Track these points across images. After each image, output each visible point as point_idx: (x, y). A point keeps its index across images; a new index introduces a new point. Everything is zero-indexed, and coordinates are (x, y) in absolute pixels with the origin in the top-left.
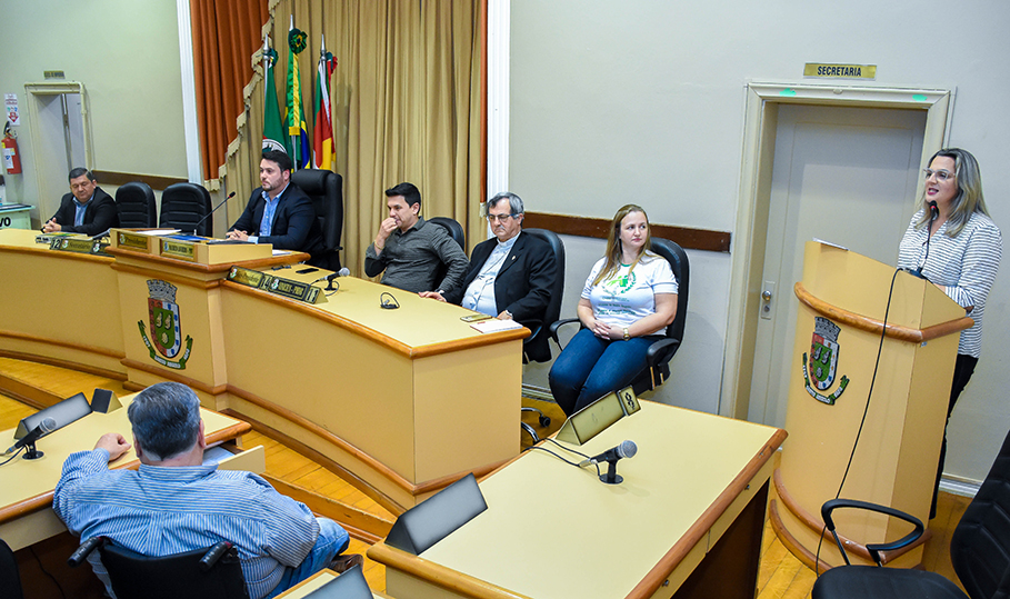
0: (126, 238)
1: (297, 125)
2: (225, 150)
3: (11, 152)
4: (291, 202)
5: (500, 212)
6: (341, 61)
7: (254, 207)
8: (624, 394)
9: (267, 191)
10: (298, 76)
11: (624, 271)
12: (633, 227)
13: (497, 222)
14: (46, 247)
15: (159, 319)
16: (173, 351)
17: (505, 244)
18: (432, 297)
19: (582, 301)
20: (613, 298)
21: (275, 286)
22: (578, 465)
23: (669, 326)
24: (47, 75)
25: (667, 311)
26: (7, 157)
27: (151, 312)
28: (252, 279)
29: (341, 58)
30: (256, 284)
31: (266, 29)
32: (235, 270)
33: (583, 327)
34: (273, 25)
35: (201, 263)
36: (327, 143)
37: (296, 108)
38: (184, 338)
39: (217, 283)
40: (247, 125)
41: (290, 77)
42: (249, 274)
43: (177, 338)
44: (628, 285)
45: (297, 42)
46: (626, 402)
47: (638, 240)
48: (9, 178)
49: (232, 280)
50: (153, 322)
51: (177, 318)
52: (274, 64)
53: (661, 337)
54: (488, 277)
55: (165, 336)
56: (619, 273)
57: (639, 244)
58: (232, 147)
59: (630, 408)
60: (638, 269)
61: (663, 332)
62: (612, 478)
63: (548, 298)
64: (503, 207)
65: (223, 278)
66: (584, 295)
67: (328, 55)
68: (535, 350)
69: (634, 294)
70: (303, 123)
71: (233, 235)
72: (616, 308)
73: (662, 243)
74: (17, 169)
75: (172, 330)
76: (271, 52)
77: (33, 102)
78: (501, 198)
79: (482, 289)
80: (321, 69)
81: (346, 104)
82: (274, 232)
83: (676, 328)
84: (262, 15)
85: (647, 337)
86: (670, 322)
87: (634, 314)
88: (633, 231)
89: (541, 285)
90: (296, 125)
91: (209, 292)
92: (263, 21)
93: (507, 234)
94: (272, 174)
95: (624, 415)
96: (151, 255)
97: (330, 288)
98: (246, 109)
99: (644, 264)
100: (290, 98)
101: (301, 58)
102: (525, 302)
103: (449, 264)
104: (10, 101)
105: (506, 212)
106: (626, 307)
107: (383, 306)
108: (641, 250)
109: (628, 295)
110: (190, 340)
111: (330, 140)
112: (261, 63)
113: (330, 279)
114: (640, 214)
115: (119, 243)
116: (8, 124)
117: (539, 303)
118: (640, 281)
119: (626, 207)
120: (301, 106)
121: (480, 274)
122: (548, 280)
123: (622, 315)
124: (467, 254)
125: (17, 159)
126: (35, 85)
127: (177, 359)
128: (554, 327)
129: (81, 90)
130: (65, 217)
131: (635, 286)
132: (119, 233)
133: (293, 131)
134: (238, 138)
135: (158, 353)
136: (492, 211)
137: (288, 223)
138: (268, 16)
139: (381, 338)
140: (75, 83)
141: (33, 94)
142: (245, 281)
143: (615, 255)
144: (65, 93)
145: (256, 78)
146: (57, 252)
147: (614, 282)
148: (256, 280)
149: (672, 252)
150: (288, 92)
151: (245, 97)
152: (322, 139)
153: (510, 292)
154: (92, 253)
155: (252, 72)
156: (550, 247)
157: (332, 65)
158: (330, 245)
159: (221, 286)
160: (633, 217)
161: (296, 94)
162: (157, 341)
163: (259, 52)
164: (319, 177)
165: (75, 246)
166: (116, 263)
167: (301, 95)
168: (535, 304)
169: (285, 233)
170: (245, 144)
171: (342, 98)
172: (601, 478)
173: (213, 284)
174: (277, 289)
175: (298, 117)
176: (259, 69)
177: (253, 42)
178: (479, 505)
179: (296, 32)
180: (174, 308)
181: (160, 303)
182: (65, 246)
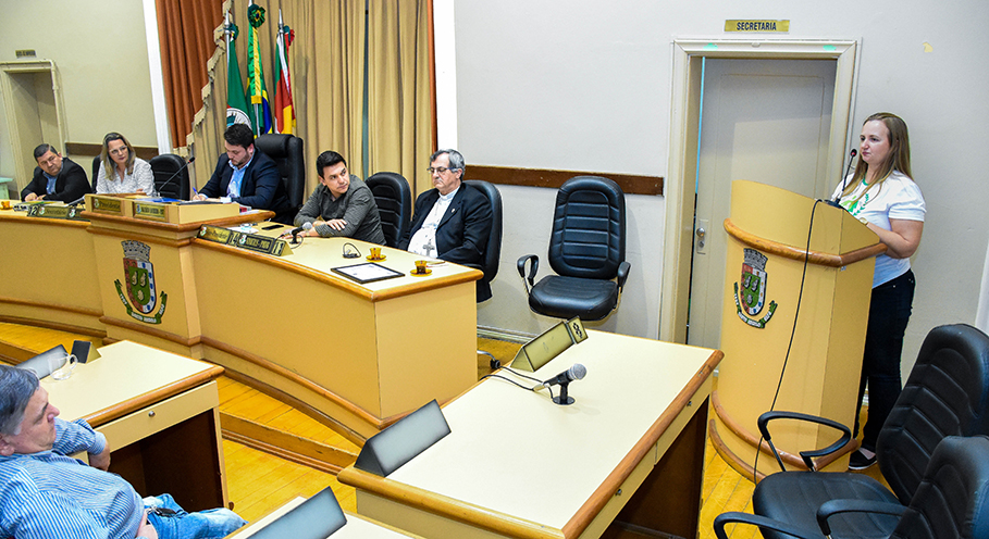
0: (100, 203)
1: (258, 93)
2: (192, 120)
5: (438, 165)
6: (298, 34)
8: (572, 324)
10: (258, 48)
14: (23, 214)
15: (134, 277)
16: (149, 307)
17: (446, 196)
21: (243, 241)
22: (533, 390)
24: (19, 54)
27: (126, 272)
28: (221, 236)
29: (298, 31)
30: (225, 240)
31: (226, 6)
32: (205, 229)
34: (232, 1)
35: (173, 223)
36: (287, 111)
37: (257, 78)
38: (159, 294)
39: (188, 241)
40: (212, 96)
41: (250, 50)
42: (218, 231)
43: (152, 294)
45: (256, 16)
46: (574, 331)
49: (203, 238)
50: (129, 281)
51: (152, 275)
52: (235, 38)
55: (140, 292)
58: (198, 117)
59: (578, 338)
62: (564, 400)
64: (442, 161)
65: (195, 236)
67: (285, 28)
70: (264, 92)
75: (146, 287)
76: (232, 26)
77: (6, 80)
78: (441, 153)
80: (279, 41)
81: (304, 74)
90: (258, 95)
91: (181, 250)
95: (573, 344)
96: (124, 218)
97: (295, 242)
98: (210, 81)
100: (251, 69)
101: (260, 31)
105: (445, 165)
107: (345, 256)
110: (164, 296)
111: (290, 107)
112: (223, 38)
115: (93, 207)
120: (262, 77)
126: (8, 64)
127: (153, 314)
129: (53, 67)
132: (93, 198)
133: (256, 99)
134: (204, 108)
135: (135, 310)
136: (434, 165)
140: (47, 60)
141: (6, 72)
142: (214, 238)
145: (219, 52)
146: (33, 218)
148: (224, 237)
150: (249, 63)
151: (209, 70)
152: (283, 107)
154: (68, 218)
155: (215, 46)
157: (289, 37)
159: (192, 244)
161: (257, 65)
162: (133, 299)
163: (221, 27)
164: (281, 141)
165: (52, 212)
166: (91, 227)
167: (261, 66)
170: (210, 114)
171: (300, 69)
172: (554, 400)
173: (184, 242)
174: (245, 244)
175: (260, 87)
176: (221, 43)
177: (215, 18)
178: (443, 430)
179: (254, 7)
180: (148, 267)
181: (135, 262)
182: (42, 213)
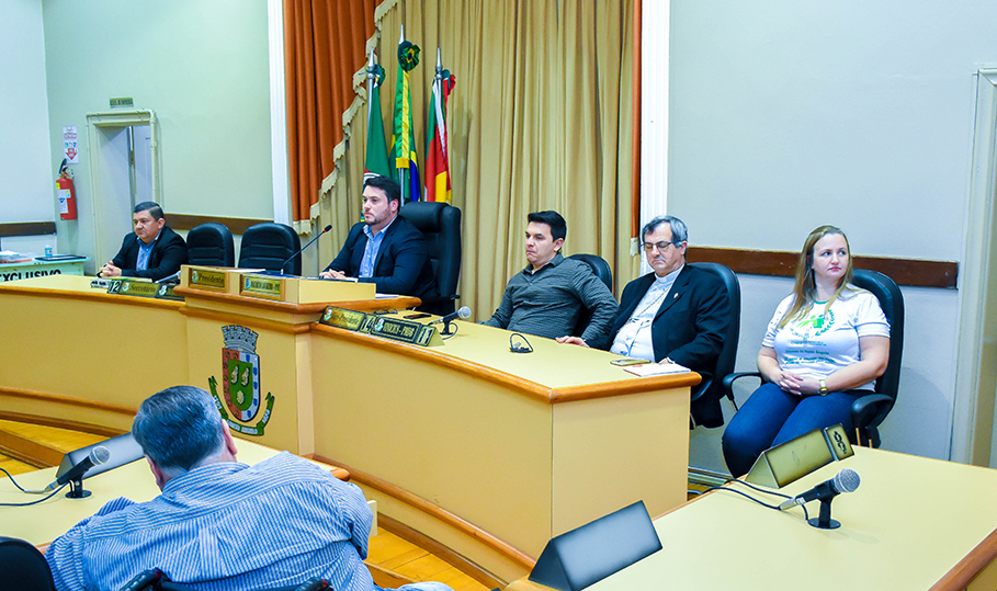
0: (200, 275)
1: (405, 155)
2: (319, 186)
3: (66, 193)
4: (398, 237)
5: (658, 239)
6: (459, 81)
7: (353, 245)
8: (832, 433)
9: (370, 224)
10: (409, 97)
11: (817, 310)
12: (829, 252)
13: (655, 251)
14: (103, 291)
15: (234, 373)
16: (249, 412)
17: (664, 279)
18: (572, 342)
19: (763, 350)
20: (805, 342)
21: (379, 327)
22: (779, 508)
23: (879, 379)
24: (113, 103)
25: (876, 358)
26: (62, 200)
27: (225, 366)
28: (351, 320)
29: (460, 76)
30: (356, 326)
31: (371, 44)
32: (330, 311)
33: (765, 380)
34: (379, 40)
35: (290, 302)
36: (441, 178)
37: (405, 136)
38: (264, 395)
39: (307, 327)
40: (345, 158)
41: (398, 99)
42: (347, 314)
43: (256, 396)
44: (824, 326)
45: (408, 57)
46: (836, 443)
47: (836, 268)
48: (62, 225)
49: (327, 323)
50: (226, 378)
51: (257, 371)
52: (379, 84)
53: (869, 392)
54: (645, 319)
55: (240, 394)
56: (812, 313)
57: (838, 274)
58: (327, 183)
59: (840, 451)
60: (837, 306)
61: (871, 387)
62: (825, 522)
63: (721, 345)
64: (663, 233)
65: (316, 321)
66: (767, 342)
67: (444, 73)
68: (705, 412)
69: (832, 337)
70: (413, 153)
71: (327, 275)
72: (811, 355)
73: (867, 275)
74: (72, 214)
75: (250, 386)
76: (376, 69)
77: (95, 135)
78: (659, 222)
79: (637, 334)
80: (436, 90)
81: (464, 133)
82: (377, 273)
83: (888, 380)
84: (367, 28)
85: (850, 392)
86: (881, 372)
87: (832, 362)
88: (829, 258)
89: (711, 328)
90: (404, 157)
91: (298, 338)
92: (368, 36)
93: (667, 268)
94: (378, 205)
95: (833, 460)
96: (228, 295)
97: (446, 331)
98: (345, 138)
99: (844, 300)
100: (397, 123)
101: (411, 76)
102: (690, 347)
103: (594, 309)
104: (69, 135)
105: (667, 238)
106: (822, 353)
107: (513, 350)
108: (840, 283)
109: (824, 338)
110: (271, 399)
111: (445, 173)
112: (364, 84)
113: (447, 322)
114: (838, 237)
115: (190, 281)
116: (64, 162)
117: (708, 350)
118: (840, 320)
119: (820, 229)
120: (411, 134)
121: (634, 316)
122: (720, 322)
123: (817, 364)
124: (615, 295)
125: (72, 203)
126: (99, 115)
127: (254, 423)
128: (728, 380)
129: (152, 119)
130: (125, 260)
131: (834, 327)
132: (191, 270)
133: (402, 162)
134: (335, 172)
135: (231, 416)
136: (649, 239)
137: (394, 261)
138: (374, 29)
139: (512, 381)
140: (145, 110)
141: (96, 125)
142: (343, 324)
143: (807, 291)
144: (133, 124)
145: (358, 102)
146: (115, 296)
147: (806, 323)
148: (355, 321)
149: (881, 285)
150: (395, 116)
151: (345, 124)
152: (436, 173)
153: (672, 337)
154: (158, 296)
155: (353, 95)
156: (722, 282)
157: (448, 85)
158: (444, 293)
159: (311, 331)
160: (829, 241)
161: (405, 119)
162: (231, 403)
163: (363, 70)
164: (432, 209)
165: (137, 288)
166: (186, 307)
167: (411, 120)
168: (703, 350)
169: (391, 273)
170: (342, 181)
171: (459, 126)
172: (812, 523)
173: (303, 328)
174: (382, 331)
175: (408, 147)
176: (361, 91)
177: (355, 60)
178: (654, 545)
179: (406, 45)
180: (253, 360)
181: (237, 354)
182: (126, 288)
